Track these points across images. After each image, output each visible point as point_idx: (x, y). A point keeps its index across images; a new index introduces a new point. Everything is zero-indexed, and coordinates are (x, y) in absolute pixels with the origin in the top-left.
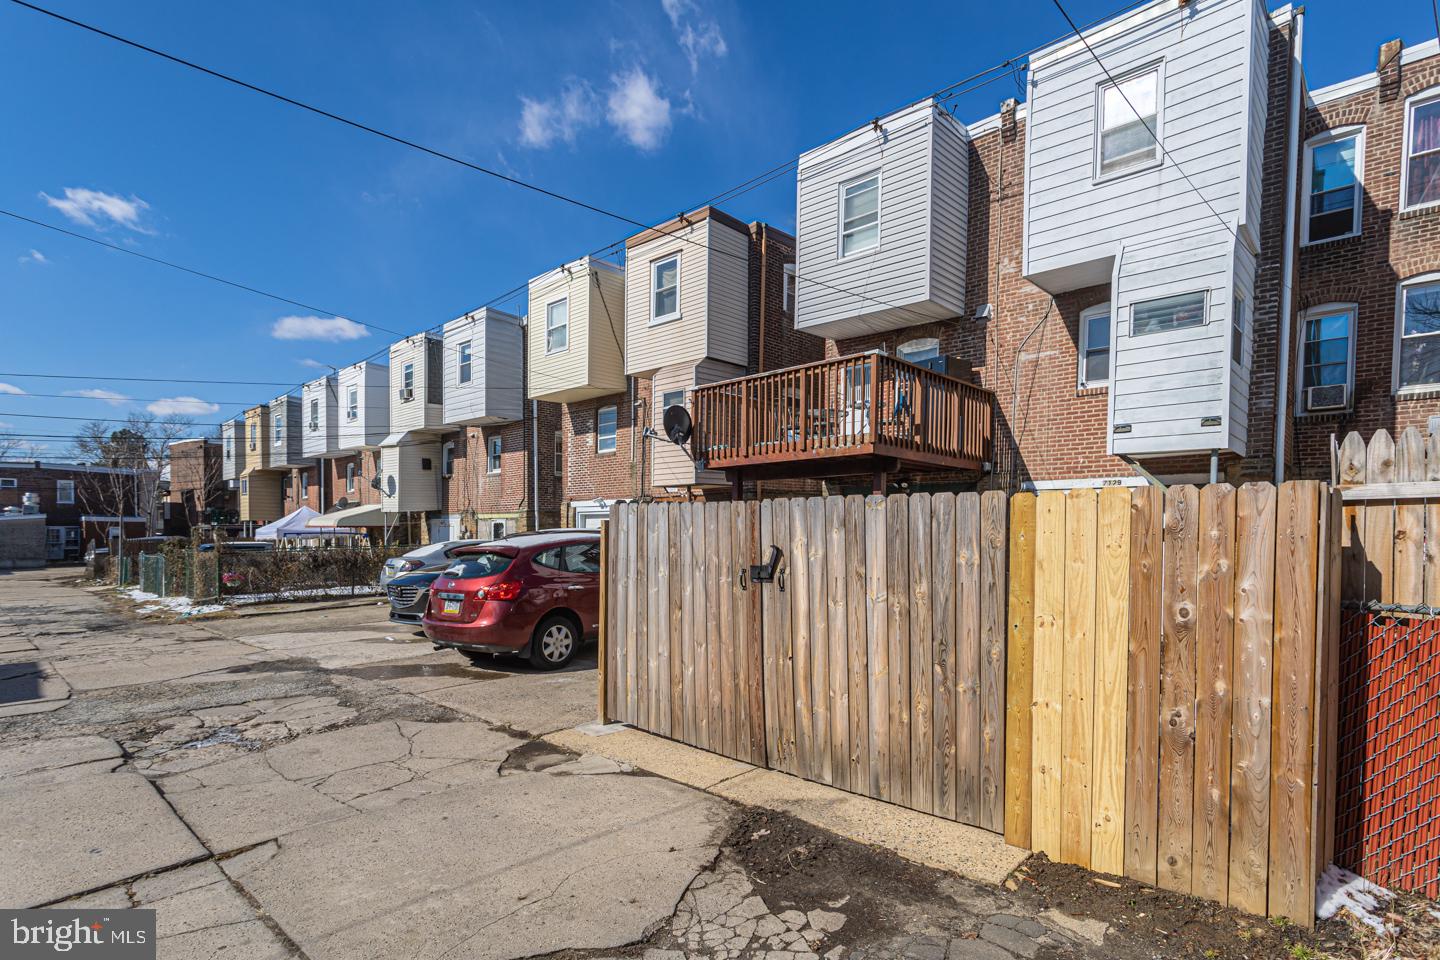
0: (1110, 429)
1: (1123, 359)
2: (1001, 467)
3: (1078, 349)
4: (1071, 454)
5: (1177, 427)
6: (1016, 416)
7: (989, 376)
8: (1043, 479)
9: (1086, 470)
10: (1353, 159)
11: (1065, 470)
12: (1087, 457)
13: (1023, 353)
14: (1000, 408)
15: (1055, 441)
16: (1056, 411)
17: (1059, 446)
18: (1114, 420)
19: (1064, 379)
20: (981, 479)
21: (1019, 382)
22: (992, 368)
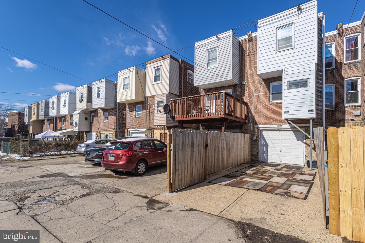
0: (283, 112)
1: (286, 95)
2: (250, 122)
3: (269, 92)
4: (268, 119)
6: (254, 109)
7: (246, 99)
8: (261, 125)
9: (273, 123)
10: (332, 50)
11: (267, 122)
12: (273, 119)
13: (255, 94)
14: (249, 107)
16: (264, 108)
17: (265, 116)
18: (283, 110)
19: (266, 100)
20: (244, 125)
21: (254, 100)
22: (246, 97)
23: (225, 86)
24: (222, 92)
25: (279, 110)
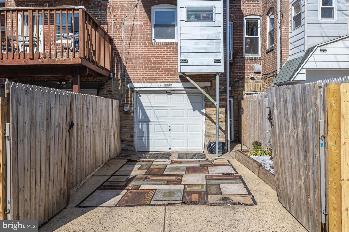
0: (179, 61)
1: (183, 30)
2: (117, 76)
3: (151, 22)
4: (150, 71)
5: (205, 62)
6: (124, 51)
7: (109, 28)
8: (138, 82)
9: (157, 79)
11: (148, 78)
12: (157, 73)
13: (126, 21)
14: (115, 47)
15: (143, 65)
16: (143, 51)
17: (145, 67)
18: (180, 57)
19: (146, 36)
20: (107, 81)
21: (124, 35)
22: (110, 26)
24: (78, 9)
25: (166, 57)
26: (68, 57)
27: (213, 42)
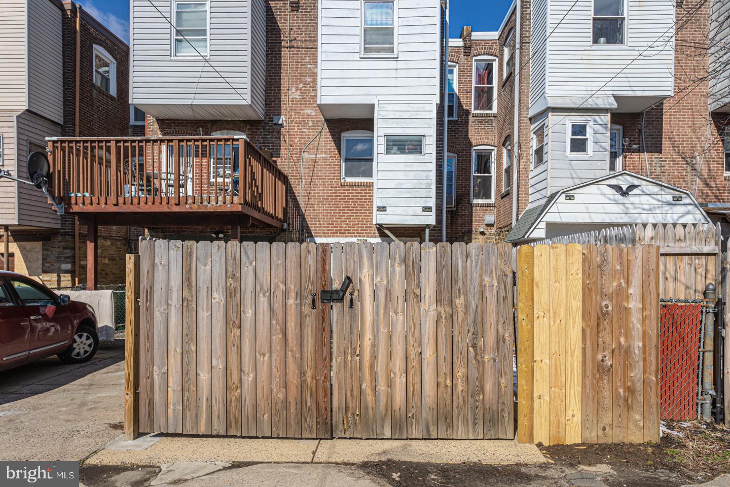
0: (375, 209)
1: (381, 167)
2: (293, 227)
4: (338, 221)
5: (410, 211)
6: (303, 194)
7: (283, 163)
8: (321, 237)
9: (347, 232)
10: (453, 80)
11: (334, 231)
12: (347, 224)
13: (306, 153)
14: (291, 187)
15: (328, 213)
16: (328, 193)
17: (331, 216)
18: (377, 203)
19: (332, 173)
20: (279, 234)
21: (304, 171)
22: (285, 159)
23: (226, 119)
24: (238, 140)
25: (360, 202)
26: (224, 203)
27: (421, 184)
